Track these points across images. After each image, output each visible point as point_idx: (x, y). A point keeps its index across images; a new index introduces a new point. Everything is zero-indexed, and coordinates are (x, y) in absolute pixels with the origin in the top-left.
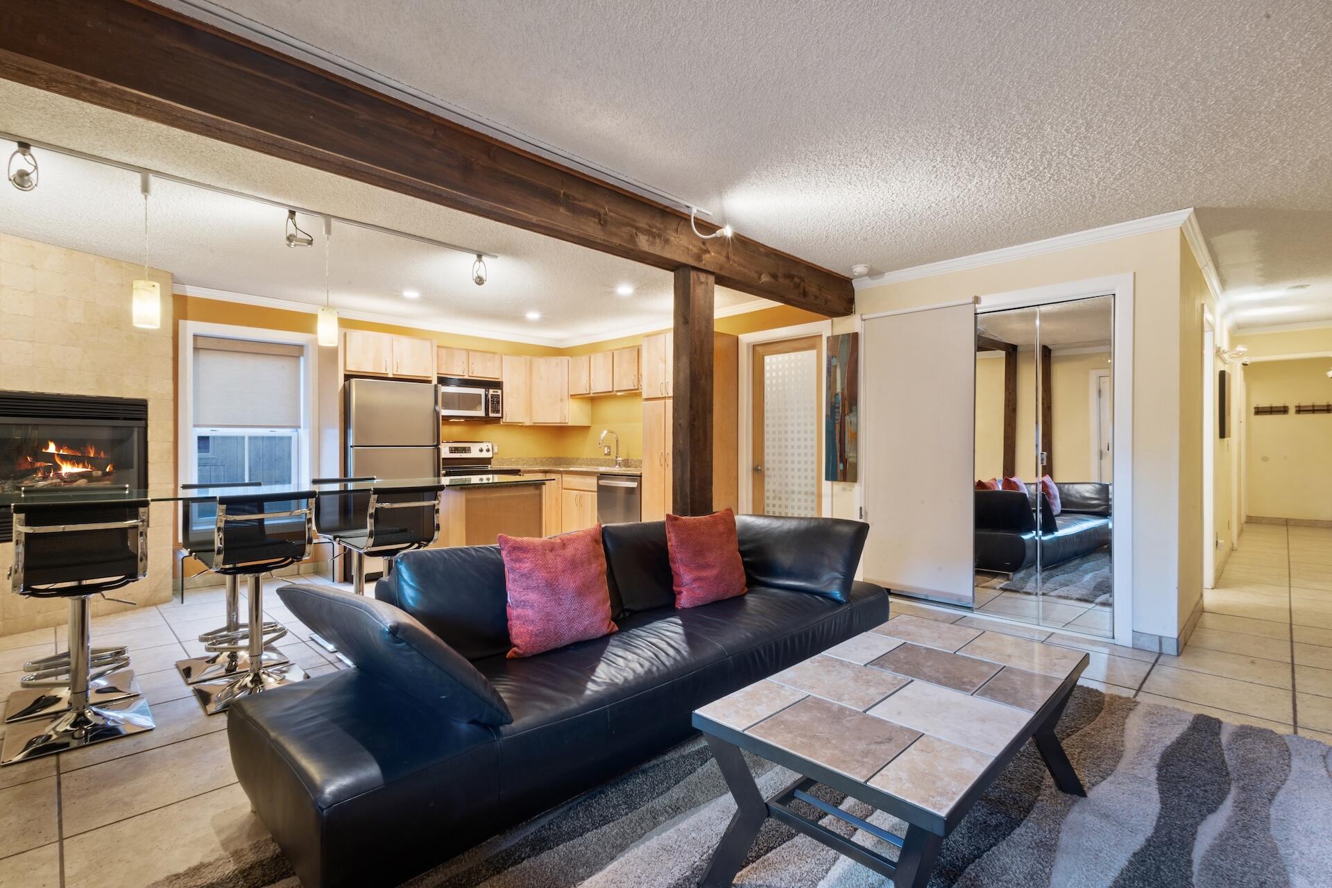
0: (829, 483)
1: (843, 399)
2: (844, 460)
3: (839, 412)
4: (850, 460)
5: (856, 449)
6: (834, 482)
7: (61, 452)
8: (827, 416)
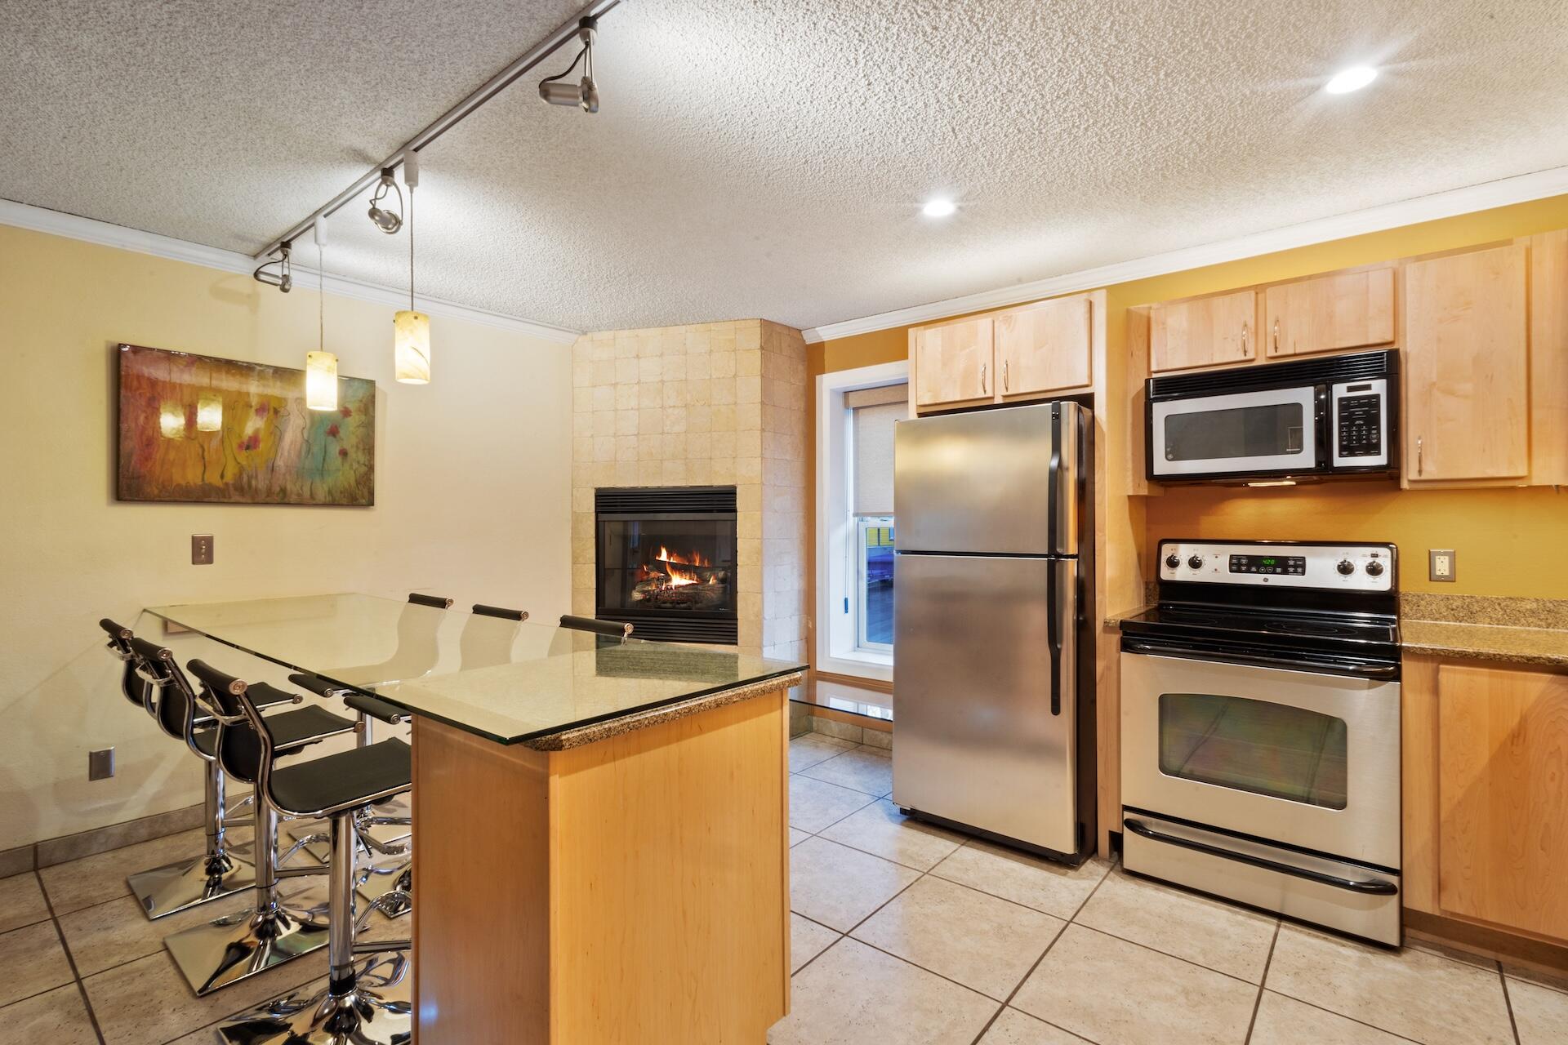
7: (671, 561)
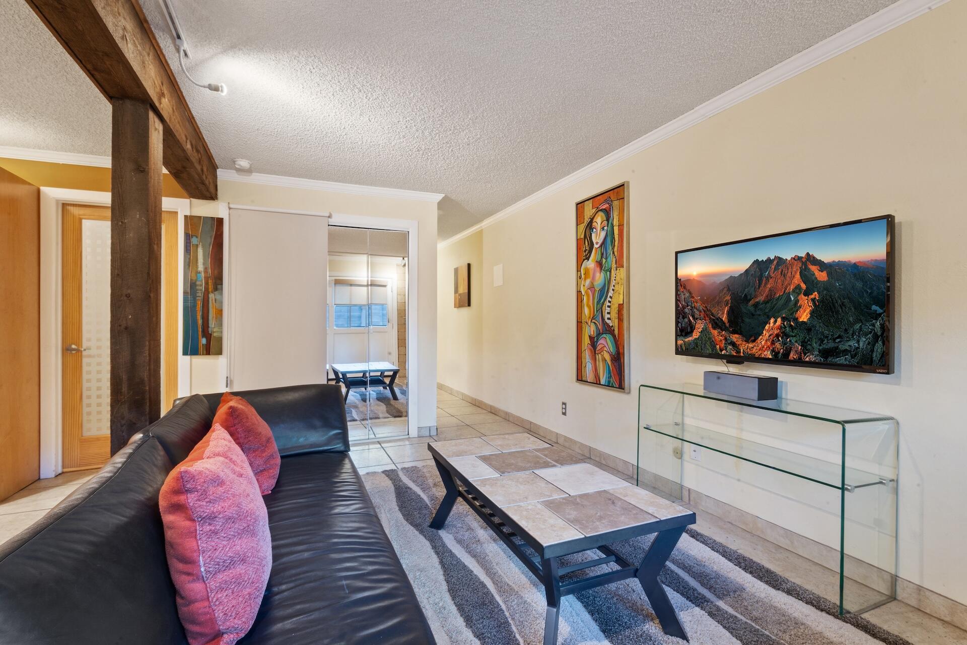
0: (188, 358)
1: (207, 279)
2: (207, 334)
3: (201, 290)
4: (215, 334)
5: (220, 324)
6: (193, 357)
8: (185, 293)
